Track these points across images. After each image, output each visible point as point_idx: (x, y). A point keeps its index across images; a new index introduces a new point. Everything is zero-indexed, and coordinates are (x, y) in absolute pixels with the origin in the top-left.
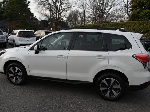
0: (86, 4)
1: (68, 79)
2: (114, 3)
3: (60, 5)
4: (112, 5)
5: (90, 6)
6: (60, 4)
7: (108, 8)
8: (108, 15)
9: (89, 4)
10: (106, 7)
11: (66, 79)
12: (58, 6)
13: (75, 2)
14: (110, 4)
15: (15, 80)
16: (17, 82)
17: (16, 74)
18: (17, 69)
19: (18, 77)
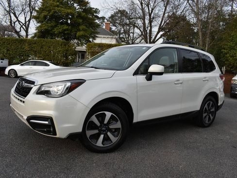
15: (102, 143)
16: (108, 145)
17: (104, 129)
18: (108, 115)
19: (109, 134)
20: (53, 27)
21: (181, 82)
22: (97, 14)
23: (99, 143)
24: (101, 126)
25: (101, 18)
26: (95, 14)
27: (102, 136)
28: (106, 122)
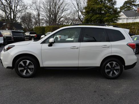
0: (40, 7)
1: (80, 66)
2: (65, 8)
3: (15, 7)
4: (64, 10)
5: (44, 9)
6: (15, 5)
7: (60, 12)
8: (61, 18)
9: (43, 8)
10: (58, 11)
11: (78, 66)
12: (12, 6)
13: (30, 4)
14: (62, 9)
15: (25, 74)
16: (28, 75)
17: (26, 68)
18: (28, 62)
19: (28, 70)
20: (91, 17)
21: (76, 48)
22: (134, 3)
23: (24, 73)
24: (25, 66)
25: (137, 5)
26: (133, 3)
27: (25, 71)
28: (27, 65)
